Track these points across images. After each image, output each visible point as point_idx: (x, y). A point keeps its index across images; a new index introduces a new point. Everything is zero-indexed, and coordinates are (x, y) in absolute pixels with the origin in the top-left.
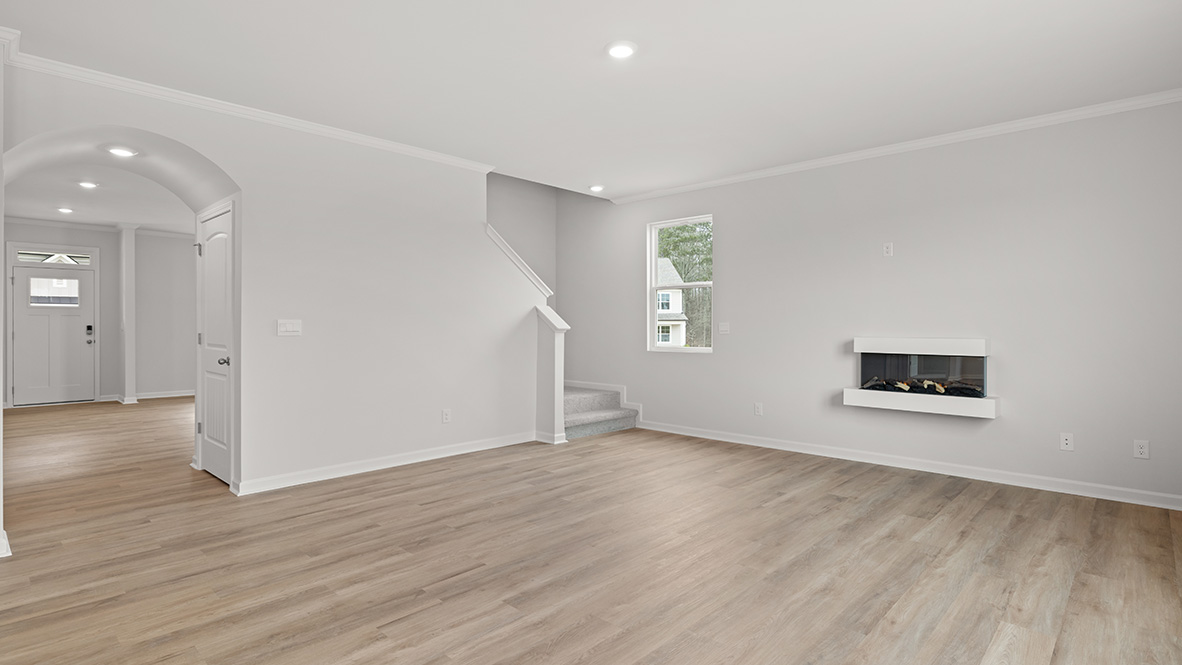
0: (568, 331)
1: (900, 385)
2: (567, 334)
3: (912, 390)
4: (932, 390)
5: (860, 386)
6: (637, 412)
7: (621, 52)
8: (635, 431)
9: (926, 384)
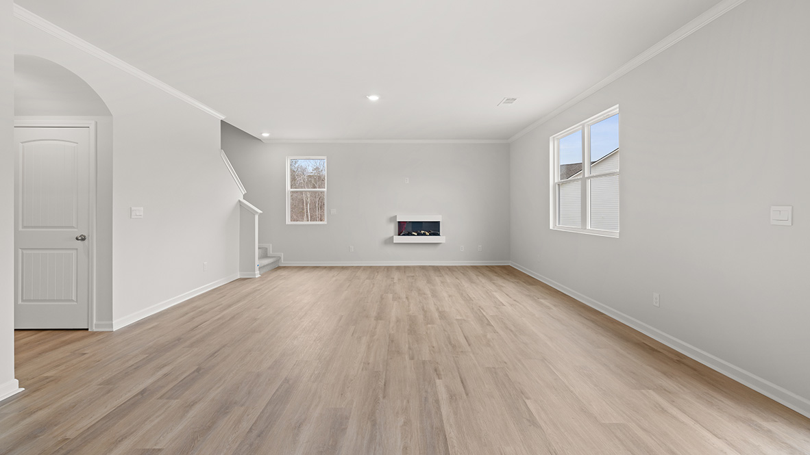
0: (260, 214)
1: (414, 233)
2: (260, 215)
3: (418, 235)
4: (424, 234)
5: (397, 234)
6: (280, 258)
7: (374, 98)
8: (279, 268)
9: (422, 232)
